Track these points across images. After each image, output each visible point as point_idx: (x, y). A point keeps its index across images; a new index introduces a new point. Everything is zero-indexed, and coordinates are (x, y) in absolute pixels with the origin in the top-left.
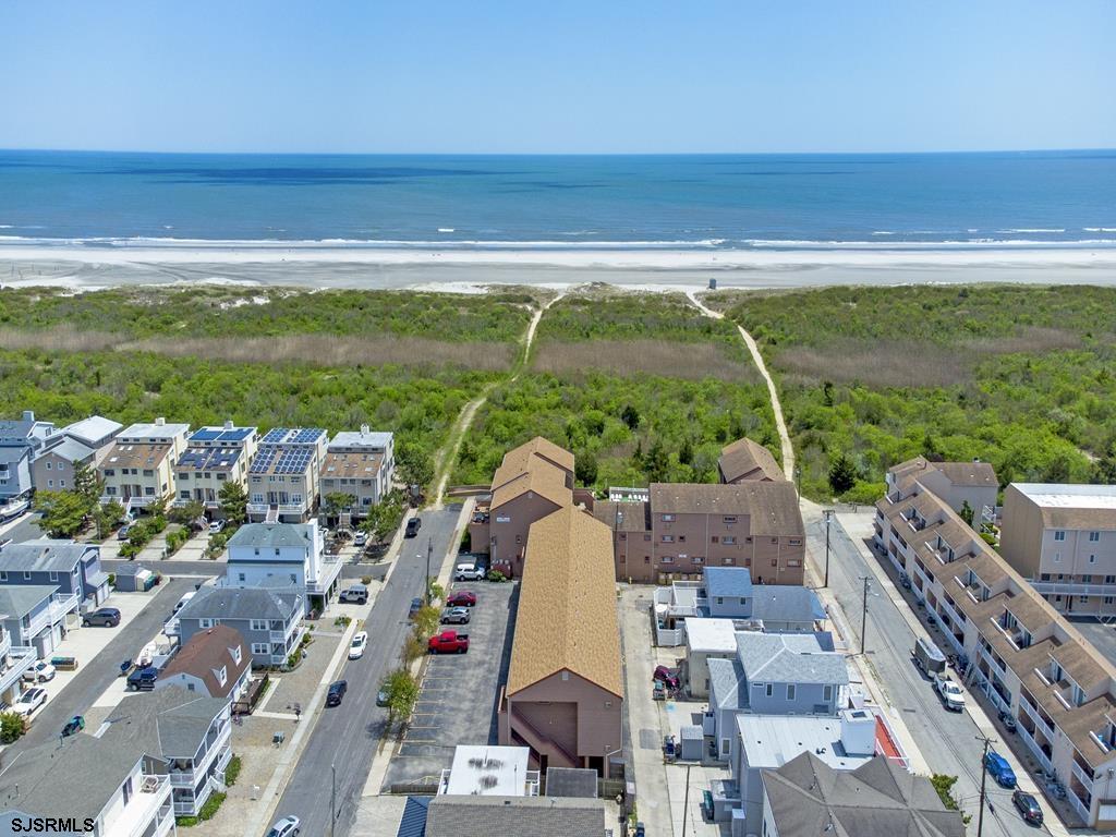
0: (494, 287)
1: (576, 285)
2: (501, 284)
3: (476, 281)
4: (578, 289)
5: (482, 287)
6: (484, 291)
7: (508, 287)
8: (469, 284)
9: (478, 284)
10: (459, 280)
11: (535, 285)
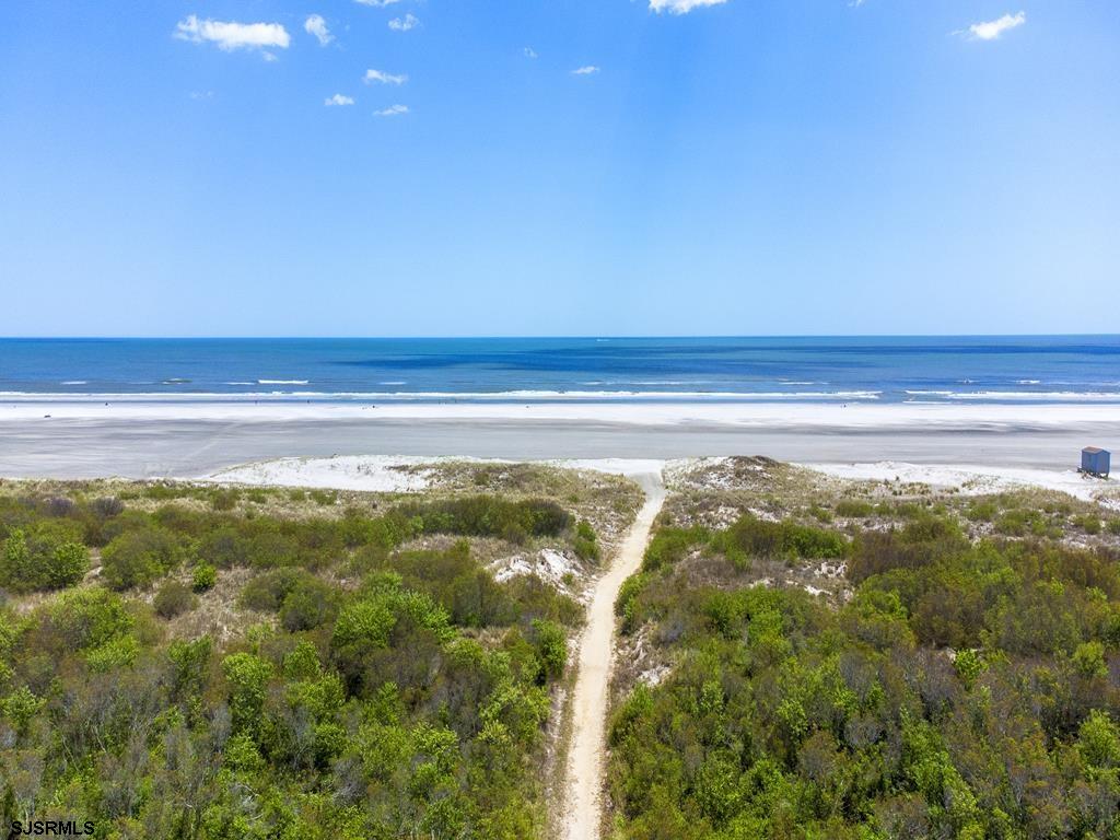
0: (449, 471)
1: (688, 465)
2: (472, 460)
3: (391, 454)
4: (698, 476)
5: (413, 471)
6: (419, 483)
7: (490, 469)
8: (379, 462)
9: (404, 461)
10: (347, 453)
11: (568, 465)
